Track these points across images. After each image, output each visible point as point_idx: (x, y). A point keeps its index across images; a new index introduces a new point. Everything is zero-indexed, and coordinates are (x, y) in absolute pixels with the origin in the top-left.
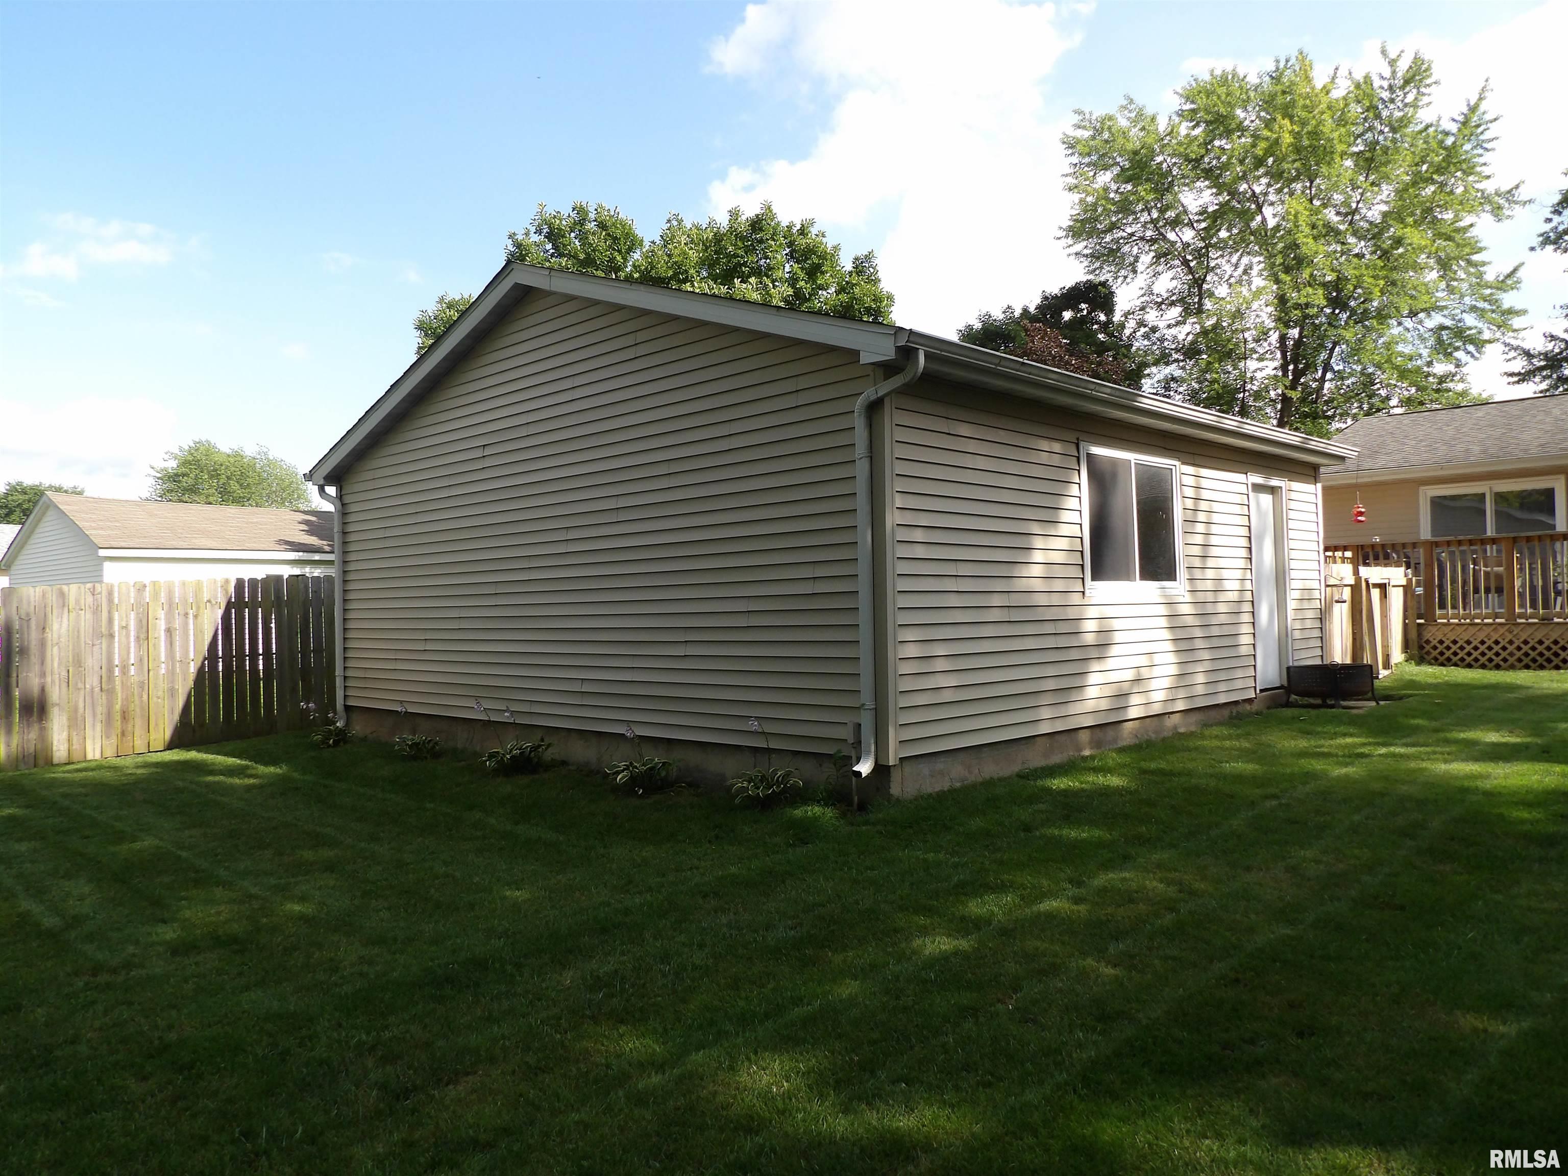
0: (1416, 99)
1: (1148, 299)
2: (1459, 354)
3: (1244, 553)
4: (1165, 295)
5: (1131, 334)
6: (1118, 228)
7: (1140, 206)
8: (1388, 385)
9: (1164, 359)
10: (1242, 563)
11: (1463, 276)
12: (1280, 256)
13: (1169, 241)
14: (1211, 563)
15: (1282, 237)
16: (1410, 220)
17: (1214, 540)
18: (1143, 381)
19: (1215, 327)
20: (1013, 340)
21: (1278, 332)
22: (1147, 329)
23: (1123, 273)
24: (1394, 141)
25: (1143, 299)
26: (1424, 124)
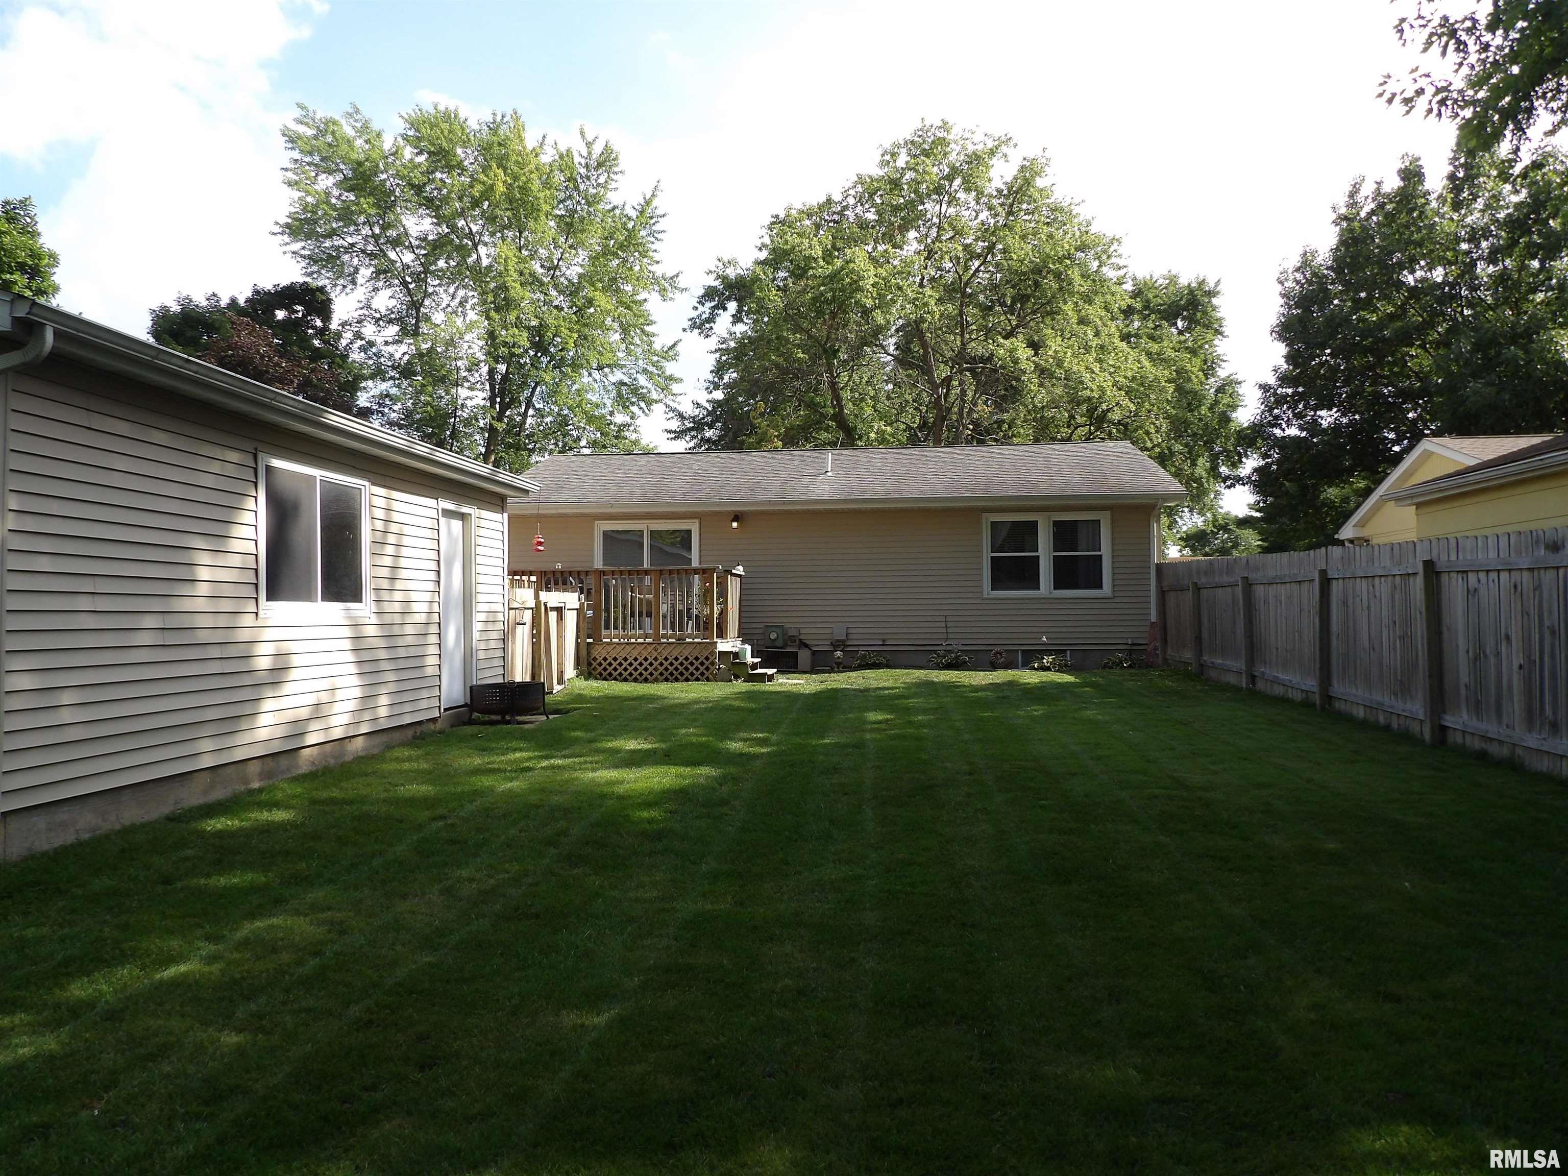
0: (606, 182)
1: (366, 313)
2: (634, 409)
3: (432, 576)
4: (384, 312)
5: (347, 345)
6: (338, 235)
7: (362, 219)
8: (578, 428)
9: (379, 374)
10: (431, 586)
11: (639, 342)
12: (492, 294)
13: (390, 260)
14: (399, 585)
15: (494, 277)
16: (600, 285)
17: (403, 562)
18: (359, 394)
19: (431, 350)
20: (217, 330)
21: (487, 366)
22: (363, 342)
23: (341, 281)
24: (589, 213)
25: (361, 312)
26: (612, 205)
